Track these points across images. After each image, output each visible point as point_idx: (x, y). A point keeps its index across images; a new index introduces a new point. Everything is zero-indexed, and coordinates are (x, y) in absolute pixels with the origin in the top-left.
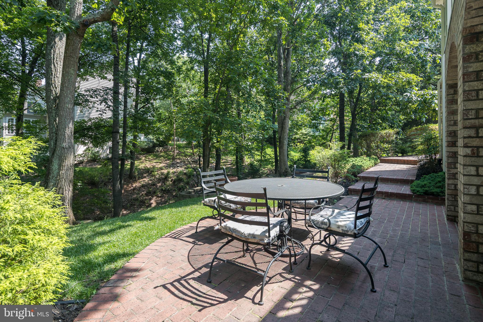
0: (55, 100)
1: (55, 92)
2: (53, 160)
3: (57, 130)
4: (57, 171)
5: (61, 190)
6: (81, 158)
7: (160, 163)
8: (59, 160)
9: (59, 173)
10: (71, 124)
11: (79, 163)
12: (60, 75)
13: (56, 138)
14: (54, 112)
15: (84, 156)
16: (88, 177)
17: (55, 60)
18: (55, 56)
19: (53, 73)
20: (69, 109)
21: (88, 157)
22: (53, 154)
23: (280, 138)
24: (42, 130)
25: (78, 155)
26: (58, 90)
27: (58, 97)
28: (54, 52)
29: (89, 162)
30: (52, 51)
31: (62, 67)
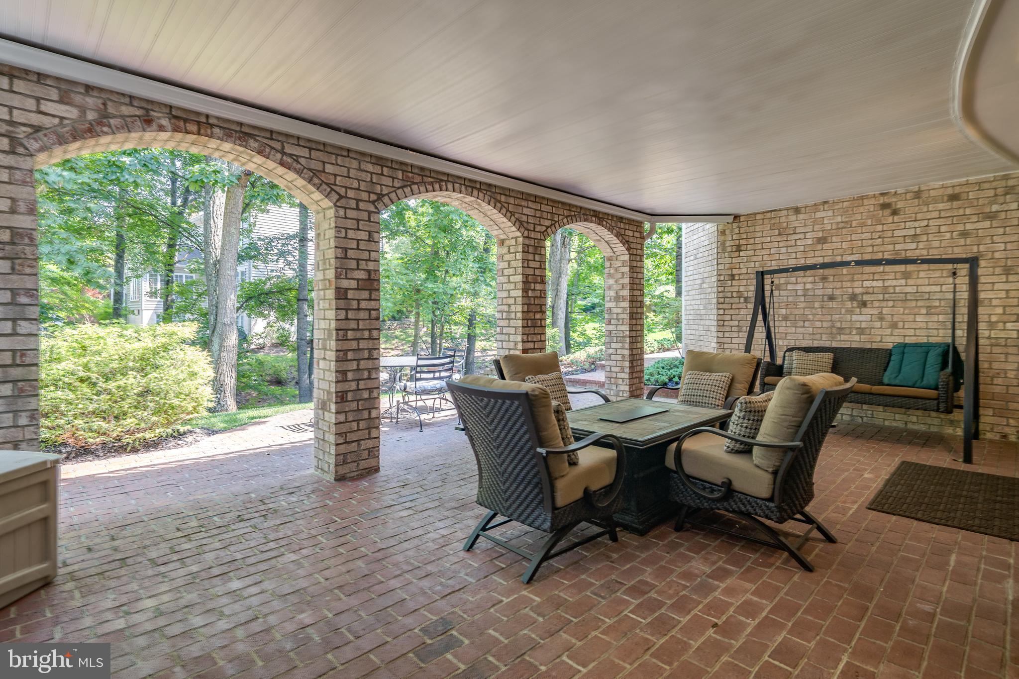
0: (215, 265)
1: (215, 254)
2: (213, 339)
3: (217, 303)
4: (218, 353)
5: (222, 376)
6: (261, 341)
7: (392, 349)
8: (220, 339)
9: (219, 355)
10: (233, 295)
11: (258, 348)
12: (220, 233)
13: (217, 312)
14: (214, 279)
15: (266, 337)
16: (271, 372)
17: (215, 214)
18: (215, 208)
19: (213, 230)
20: (231, 276)
21: (272, 338)
22: (213, 332)
23: (553, 307)
24: (200, 296)
25: (256, 335)
26: (218, 252)
27: (219, 261)
28: (214, 203)
29: (275, 346)
30: (211, 202)
31: (222, 221)
